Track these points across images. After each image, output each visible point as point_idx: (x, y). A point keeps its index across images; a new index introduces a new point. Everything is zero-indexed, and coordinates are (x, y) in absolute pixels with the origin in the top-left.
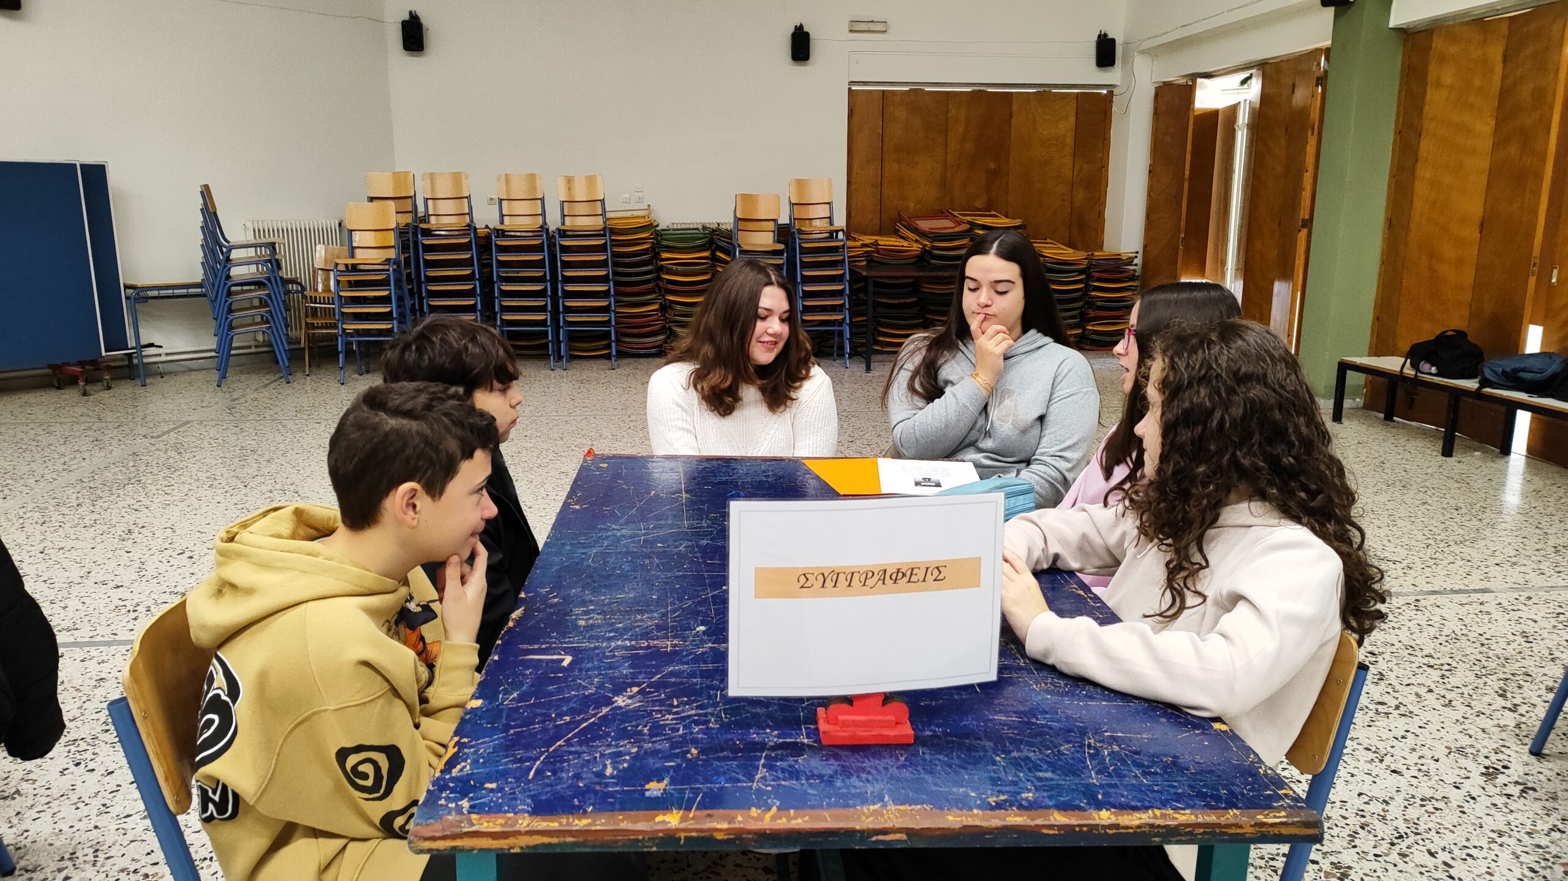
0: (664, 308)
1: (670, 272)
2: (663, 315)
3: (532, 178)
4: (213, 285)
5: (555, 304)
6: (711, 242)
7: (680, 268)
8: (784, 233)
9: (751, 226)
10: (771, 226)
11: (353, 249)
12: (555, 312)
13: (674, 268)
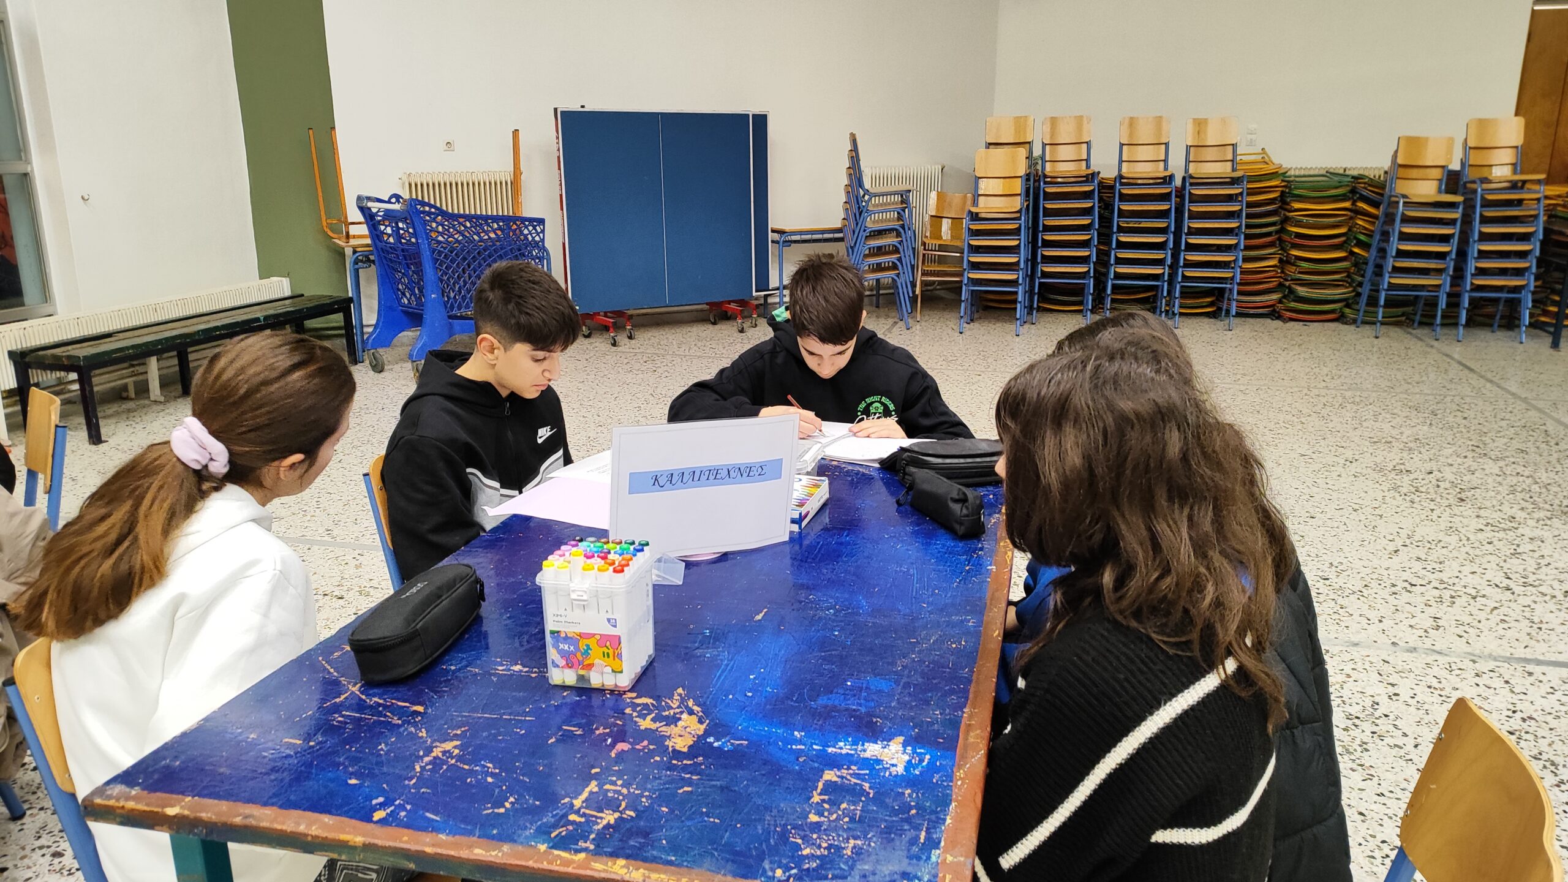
0: (1284, 262)
1: (1299, 224)
2: (1282, 272)
3: (1159, 120)
4: (854, 232)
5: (1175, 256)
6: (1353, 191)
7: (1311, 220)
8: (1453, 181)
9: (1414, 173)
10: (1437, 173)
11: (976, 197)
12: (1174, 267)
13: (1305, 219)
